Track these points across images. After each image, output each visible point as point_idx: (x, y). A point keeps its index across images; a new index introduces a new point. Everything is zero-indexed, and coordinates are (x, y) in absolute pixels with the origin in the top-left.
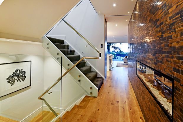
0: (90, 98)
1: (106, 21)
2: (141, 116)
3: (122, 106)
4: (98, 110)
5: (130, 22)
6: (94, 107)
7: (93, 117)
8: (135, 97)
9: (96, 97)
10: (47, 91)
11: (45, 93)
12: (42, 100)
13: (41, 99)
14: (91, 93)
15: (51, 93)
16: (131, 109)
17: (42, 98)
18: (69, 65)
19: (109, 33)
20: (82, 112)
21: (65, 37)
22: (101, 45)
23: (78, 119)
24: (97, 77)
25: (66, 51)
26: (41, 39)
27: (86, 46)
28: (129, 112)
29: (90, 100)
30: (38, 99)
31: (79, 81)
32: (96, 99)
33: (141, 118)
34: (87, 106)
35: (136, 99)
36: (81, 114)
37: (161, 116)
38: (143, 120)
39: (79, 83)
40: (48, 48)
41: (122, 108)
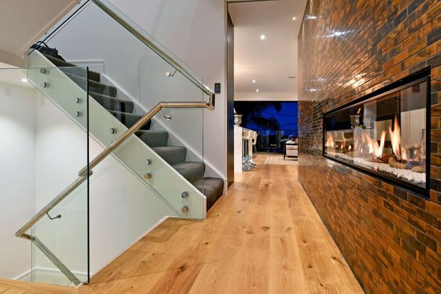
0: (181, 222)
1: (230, 23)
2: (336, 253)
3: (279, 235)
4: (207, 243)
5: (305, 22)
6: (193, 238)
7: (190, 257)
8: (320, 219)
9: (202, 220)
10: (46, 211)
11: (40, 216)
12: (29, 241)
13: (28, 237)
14: (186, 209)
15: (60, 216)
16: (305, 242)
17: (28, 232)
18: (114, 131)
19: (240, 69)
20: (156, 248)
21: (102, 64)
22: (216, 84)
23: (144, 262)
24: (205, 176)
25: (106, 98)
26: (23, 57)
27: (168, 74)
28: (300, 246)
29: (181, 226)
30: (18, 236)
31: (150, 176)
32: (199, 223)
33: (334, 258)
34: (173, 237)
35: (322, 223)
36: (152, 252)
37: (395, 206)
38: (341, 263)
39: (147, 180)
40: (46, 85)
41: (279, 240)
